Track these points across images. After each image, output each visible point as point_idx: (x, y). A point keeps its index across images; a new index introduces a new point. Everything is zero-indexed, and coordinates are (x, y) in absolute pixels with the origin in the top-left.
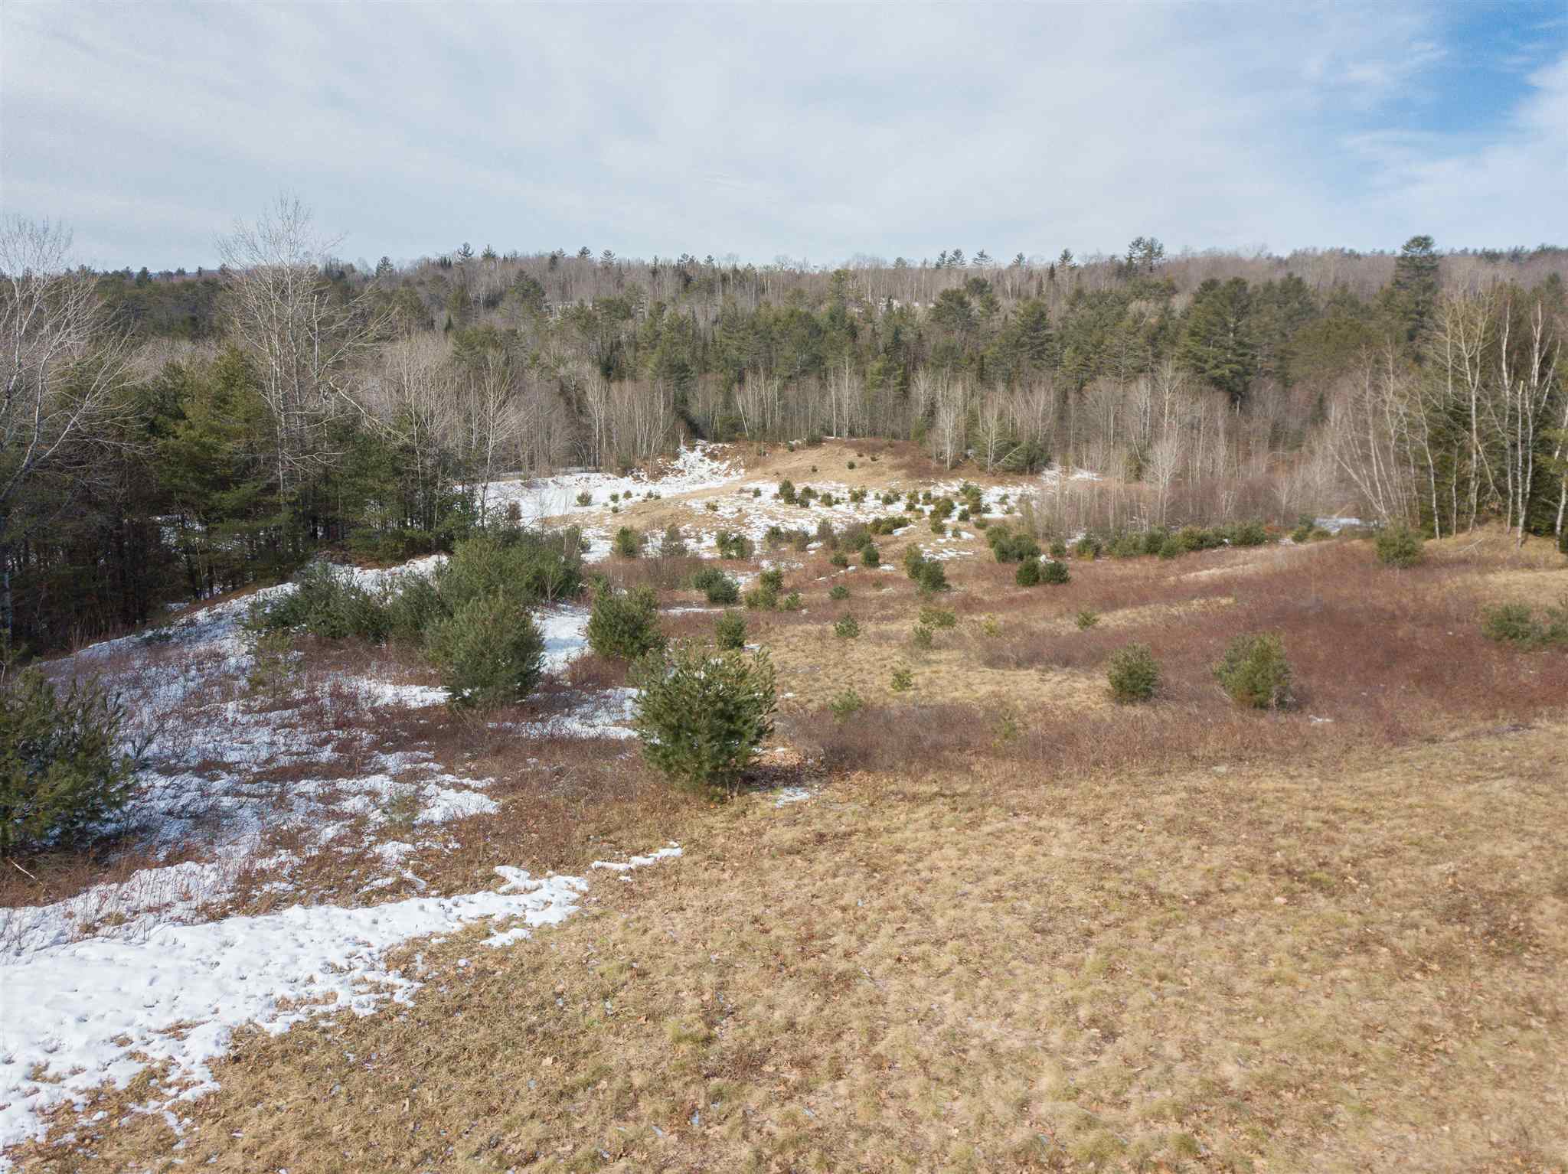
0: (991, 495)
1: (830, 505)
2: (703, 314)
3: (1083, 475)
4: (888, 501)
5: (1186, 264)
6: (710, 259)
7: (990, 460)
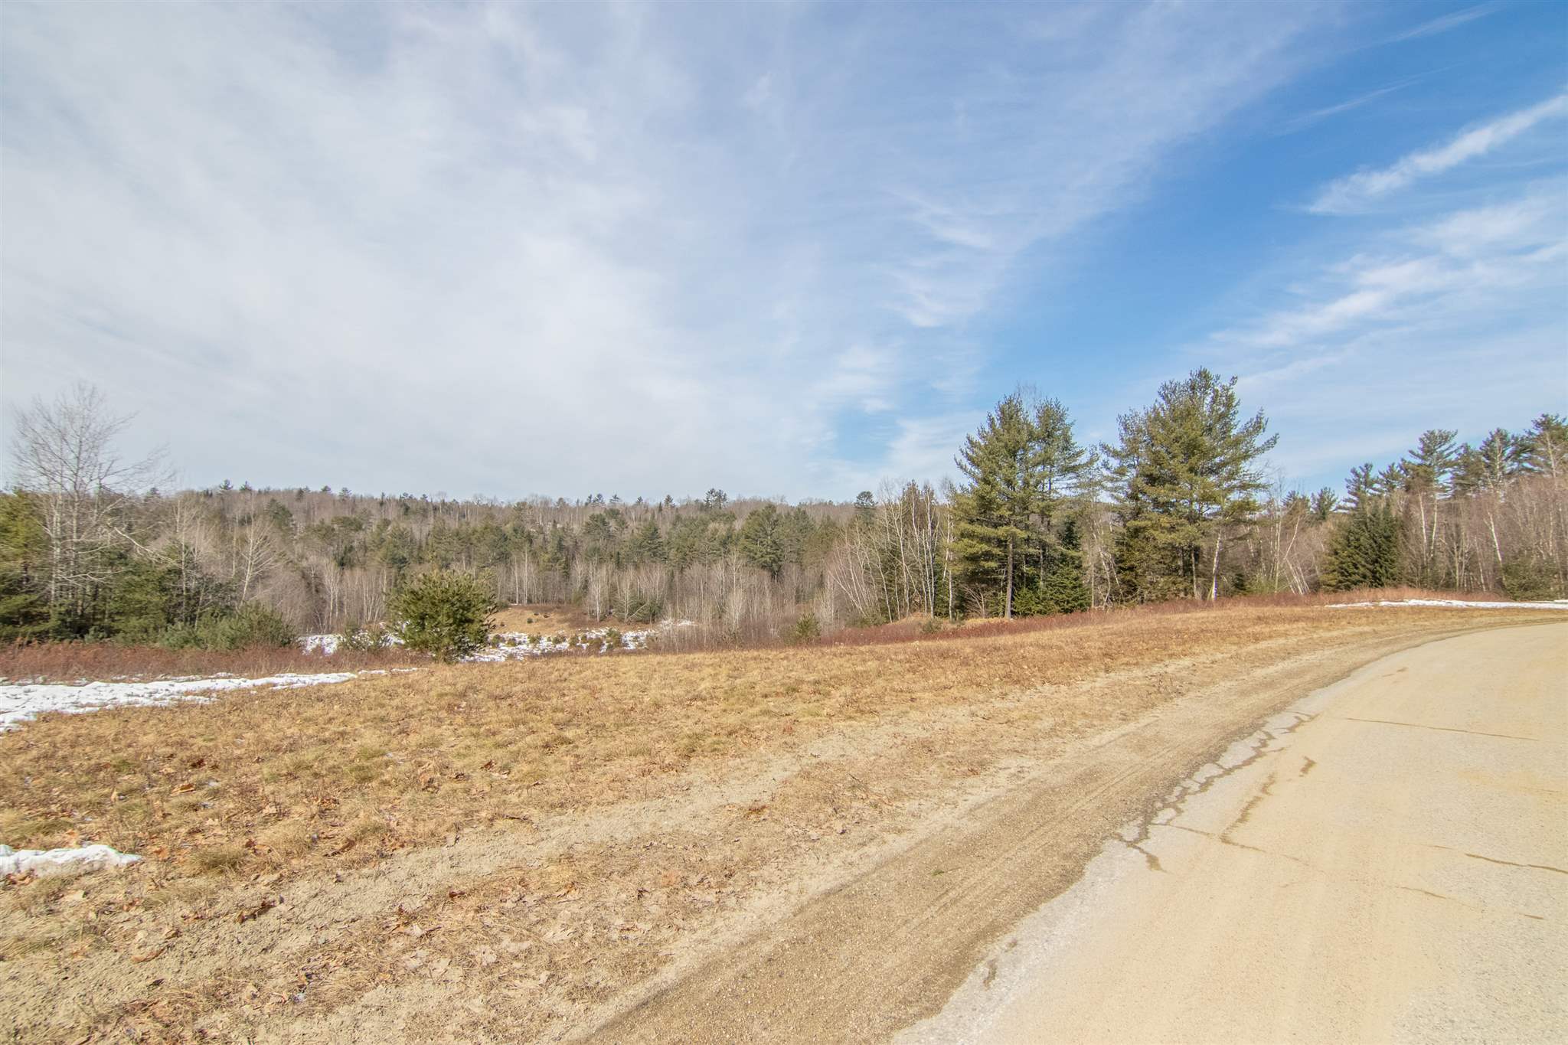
0: (629, 636)
1: (515, 645)
2: (419, 530)
3: (686, 623)
4: (557, 641)
5: (741, 504)
6: (425, 497)
7: (626, 615)
